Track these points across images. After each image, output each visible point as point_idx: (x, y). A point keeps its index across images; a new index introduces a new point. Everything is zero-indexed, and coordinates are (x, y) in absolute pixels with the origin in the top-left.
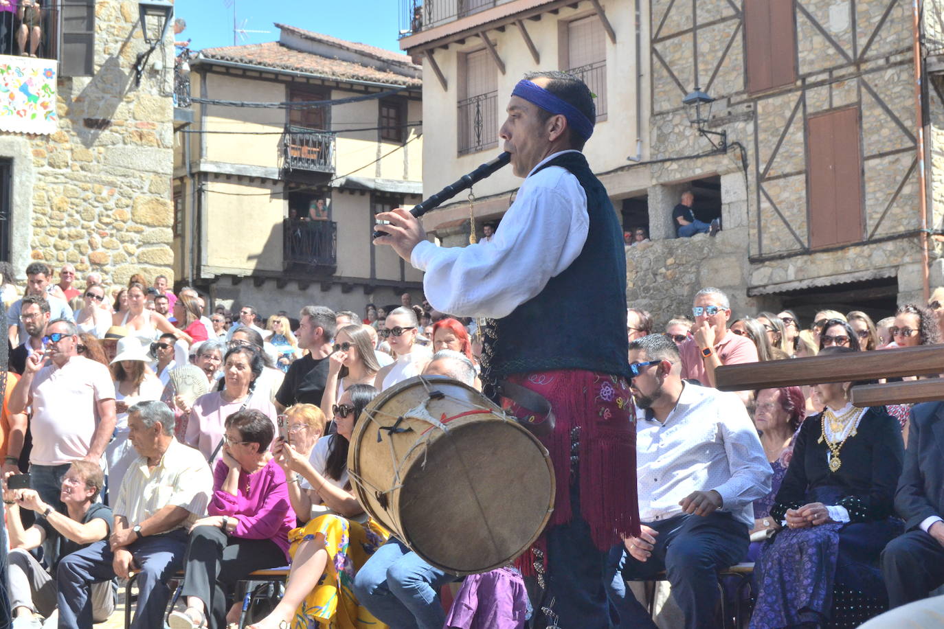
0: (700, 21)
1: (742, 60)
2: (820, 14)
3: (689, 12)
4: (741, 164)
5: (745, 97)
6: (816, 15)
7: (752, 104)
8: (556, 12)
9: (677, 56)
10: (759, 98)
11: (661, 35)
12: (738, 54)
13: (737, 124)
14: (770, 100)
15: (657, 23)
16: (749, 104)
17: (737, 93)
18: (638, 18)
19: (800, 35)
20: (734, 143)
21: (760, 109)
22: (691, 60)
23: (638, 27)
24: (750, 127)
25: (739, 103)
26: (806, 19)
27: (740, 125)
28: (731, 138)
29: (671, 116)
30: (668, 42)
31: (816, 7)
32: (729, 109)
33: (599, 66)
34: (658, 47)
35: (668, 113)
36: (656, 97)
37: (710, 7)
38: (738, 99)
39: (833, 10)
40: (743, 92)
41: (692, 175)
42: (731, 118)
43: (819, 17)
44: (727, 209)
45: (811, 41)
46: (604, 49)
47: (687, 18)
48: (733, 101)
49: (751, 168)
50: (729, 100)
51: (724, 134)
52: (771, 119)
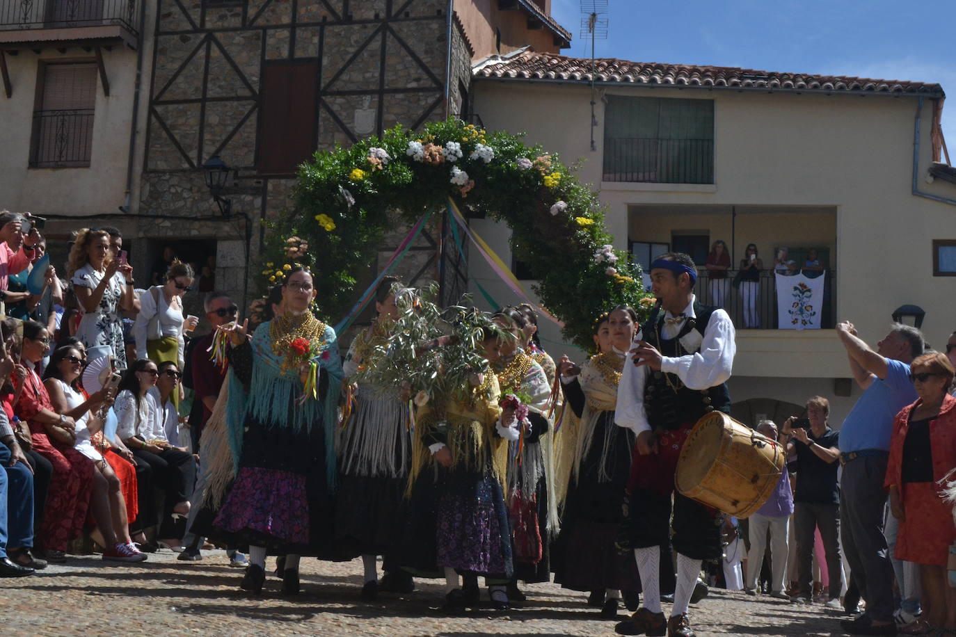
0: (210, 94)
1: (255, 139)
2: (344, 114)
3: (199, 83)
4: (244, 234)
5: (255, 173)
6: (341, 115)
7: (262, 181)
8: (38, 52)
9: (181, 121)
10: (271, 177)
11: (163, 98)
12: (250, 133)
13: (243, 197)
14: (283, 181)
15: (160, 85)
16: (259, 180)
17: (246, 168)
18: (139, 77)
19: (321, 129)
20: (238, 213)
21: (270, 187)
22: (197, 128)
23: (138, 85)
24: (258, 202)
25: (247, 177)
26: (329, 116)
27: (248, 198)
28: (236, 207)
29: (167, 177)
30: (171, 107)
31: (341, 107)
32: (236, 181)
33: (85, 115)
34: (159, 109)
35: (164, 172)
36: (151, 155)
37: (223, 83)
38: (247, 173)
39: (359, 114)
40: (253, 168)
41: (187, 235)
42: (237, 190)
43: (343, 116)
44: (222, 273)
45: (333, 136)
46: (94, 97)
47: (197, 89)
48: (240, 174)
49: (255, 238)
50: (236, 173)
51: (228, 203)
52: (282, 198)
